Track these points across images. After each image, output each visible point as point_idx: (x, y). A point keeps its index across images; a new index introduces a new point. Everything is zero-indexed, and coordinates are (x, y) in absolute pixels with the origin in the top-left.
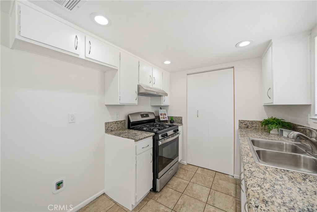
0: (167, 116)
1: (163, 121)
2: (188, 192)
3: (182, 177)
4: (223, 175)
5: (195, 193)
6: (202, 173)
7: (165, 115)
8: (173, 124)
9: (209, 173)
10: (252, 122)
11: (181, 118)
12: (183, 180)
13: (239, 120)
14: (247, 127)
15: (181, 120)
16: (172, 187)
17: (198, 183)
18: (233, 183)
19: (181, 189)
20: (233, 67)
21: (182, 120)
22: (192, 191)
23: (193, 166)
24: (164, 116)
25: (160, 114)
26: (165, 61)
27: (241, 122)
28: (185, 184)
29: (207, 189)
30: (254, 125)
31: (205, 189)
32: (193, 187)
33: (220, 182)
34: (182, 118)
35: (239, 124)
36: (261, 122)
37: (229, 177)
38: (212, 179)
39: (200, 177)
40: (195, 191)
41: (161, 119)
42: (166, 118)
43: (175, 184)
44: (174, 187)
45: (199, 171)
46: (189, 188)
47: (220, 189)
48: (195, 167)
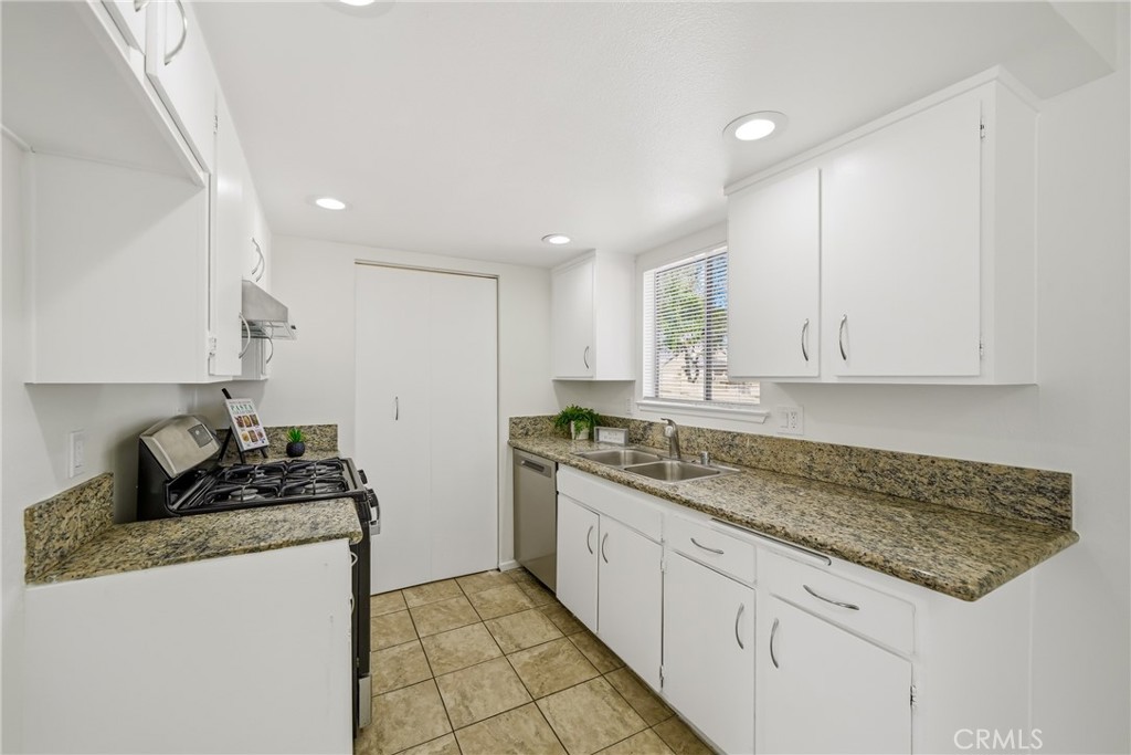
0: (261, 428)
1: (252, 450)
2: (444, 664)
3: (382, 642)
4: (475, 578)
5: (460, 654)
6: (425, 600)
7: (256, 423)
8: (299, 458)
9: (442, 592)
10: (535, 420)
11: (334, 428)
12: (397, 649)
13: (511, 419)
14: (527, 434)
15: (334, 438)
16: (385, 686)
17: (442, 629)
18: (508, 583)
19: (416, 671)
20: (496, 278)
21: (336, 435)
22: (450, 654)
23: (382, 596)
24: (253, 428)
25: (235, 422)
26: (322, 196)
27: (514, 422)
28: (412, 653)
29: (476, 627)
30: (539, 427)
31: (473, 631)
32: (442, 646)
33: (485, 594)
34: (336, 431)
35: (511, 428)
36: (550, 418)
37: (490, 576)
38: (463, 601)
39: (434, 613)
40: (457, 650)
41: (246, 445)
42: (261, 435)
43: (385, 673)
44: (391, 683)
45: (414, 600)
46: (433, 654)
47: (500, 610)
48: (392, 596)
